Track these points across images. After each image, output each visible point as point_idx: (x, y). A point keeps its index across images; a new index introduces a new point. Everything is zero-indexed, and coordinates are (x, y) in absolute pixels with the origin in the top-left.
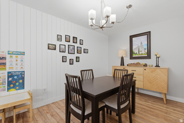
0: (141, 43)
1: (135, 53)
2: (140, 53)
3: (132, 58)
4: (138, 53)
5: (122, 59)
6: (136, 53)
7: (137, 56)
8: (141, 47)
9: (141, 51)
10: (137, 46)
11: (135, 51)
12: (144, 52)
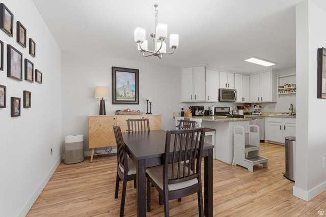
0: (128, 82)
1: (120, 95)
2: (127, 95)
3: (115, 102)
4: (123, 95)
5: (102, 102)
6: (122, 95)
7: (122, 99)
8: (128, 87)
9: (128, 93)
10: (122, 85)
11: (120, 92)
12: (131, 95)
